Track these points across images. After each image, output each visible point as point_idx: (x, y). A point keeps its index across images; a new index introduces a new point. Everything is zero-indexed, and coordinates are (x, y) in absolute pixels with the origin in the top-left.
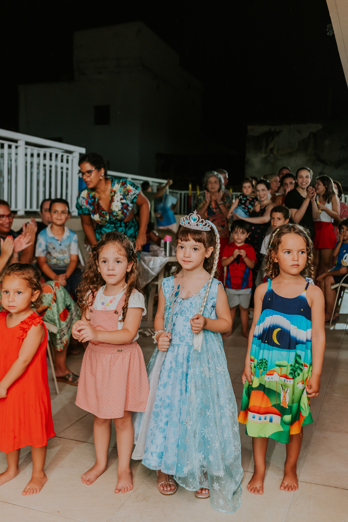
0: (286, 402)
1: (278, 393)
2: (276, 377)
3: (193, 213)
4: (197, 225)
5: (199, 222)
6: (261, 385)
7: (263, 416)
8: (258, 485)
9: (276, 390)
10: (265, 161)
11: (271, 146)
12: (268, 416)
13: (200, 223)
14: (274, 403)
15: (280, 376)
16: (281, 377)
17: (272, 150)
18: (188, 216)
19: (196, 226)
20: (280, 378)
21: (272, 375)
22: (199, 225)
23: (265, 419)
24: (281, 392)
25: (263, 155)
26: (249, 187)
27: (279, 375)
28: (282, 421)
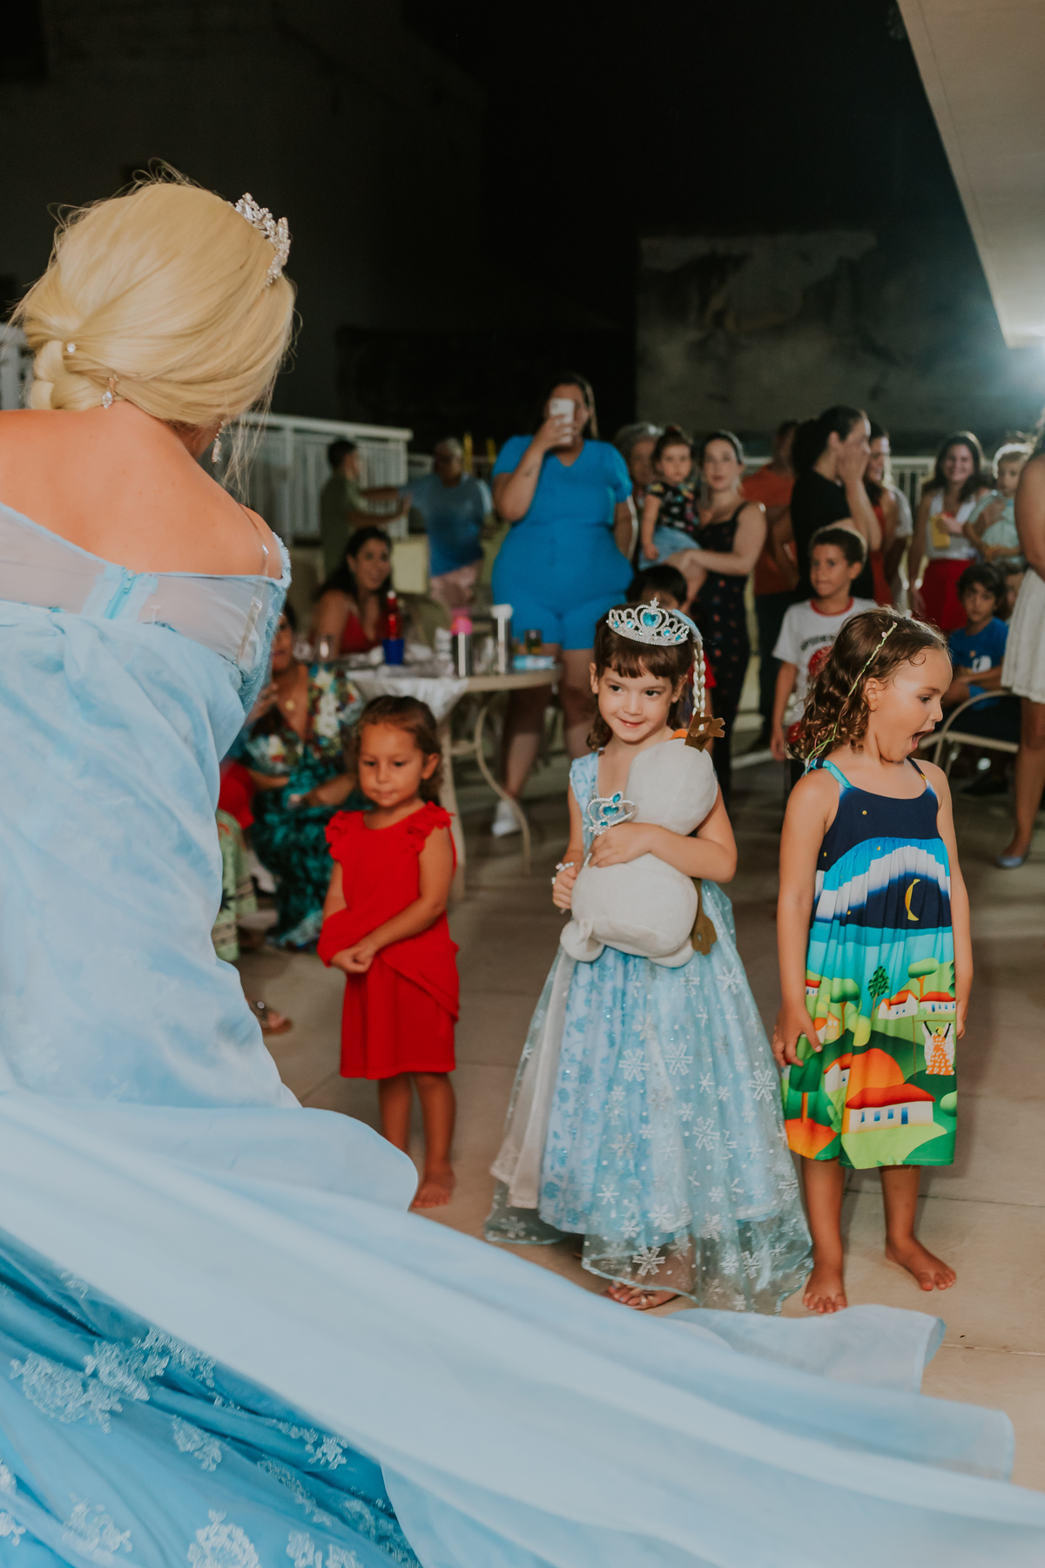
0: (947, 1061)
1: (918, 1045)
2: (912, 1007)
3: (650, 605)
4: (659, 634)
5: (664, 624)
6: (874, 1034)
7: (884, 1111)
8: (832, 1292)
9: (912, 1040)
10: (699, 350)
11: (717, 303)
12: (897, 1109)
13: (665, 629)
14: (909, 1073)
15: (921, 1001)
16: (922, 1003)
17: (719, 318)
18: (634, 610)
19: (656, 638)
20: (919, 1006)
21: (905, 1002)
22: (662, 634)
23: (891, 1116)
24: (924, 1041)
25: (693, 335)
26: (683, 459)
27: (917, 999)
28: (936, 1108)
